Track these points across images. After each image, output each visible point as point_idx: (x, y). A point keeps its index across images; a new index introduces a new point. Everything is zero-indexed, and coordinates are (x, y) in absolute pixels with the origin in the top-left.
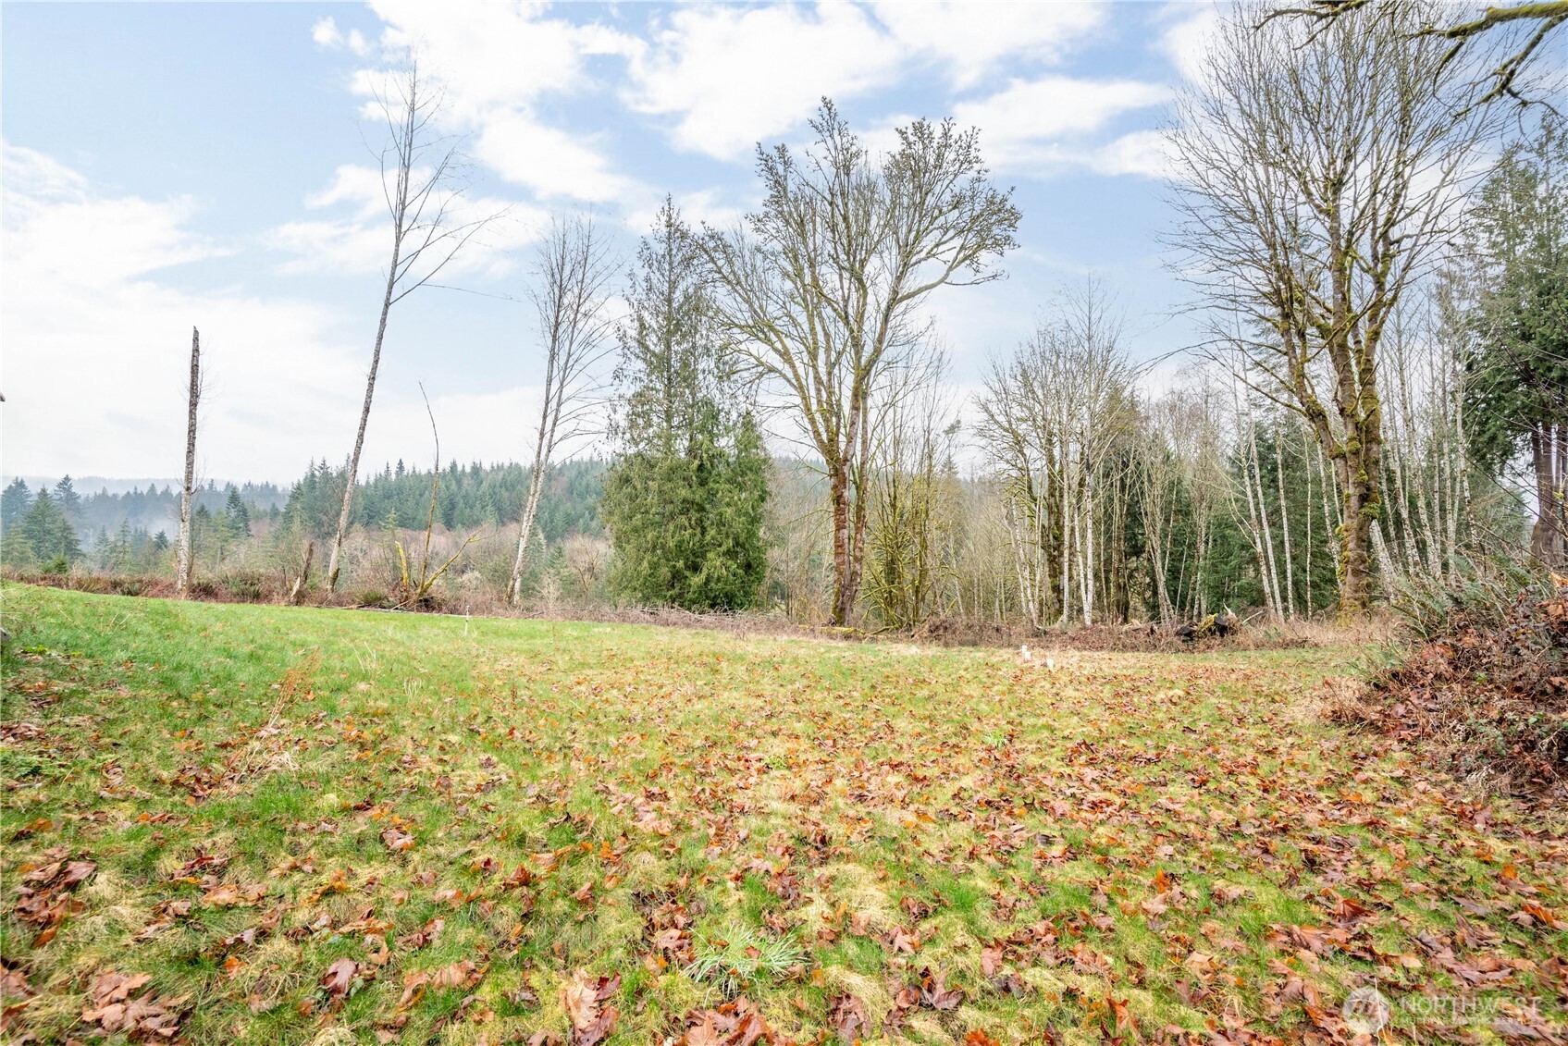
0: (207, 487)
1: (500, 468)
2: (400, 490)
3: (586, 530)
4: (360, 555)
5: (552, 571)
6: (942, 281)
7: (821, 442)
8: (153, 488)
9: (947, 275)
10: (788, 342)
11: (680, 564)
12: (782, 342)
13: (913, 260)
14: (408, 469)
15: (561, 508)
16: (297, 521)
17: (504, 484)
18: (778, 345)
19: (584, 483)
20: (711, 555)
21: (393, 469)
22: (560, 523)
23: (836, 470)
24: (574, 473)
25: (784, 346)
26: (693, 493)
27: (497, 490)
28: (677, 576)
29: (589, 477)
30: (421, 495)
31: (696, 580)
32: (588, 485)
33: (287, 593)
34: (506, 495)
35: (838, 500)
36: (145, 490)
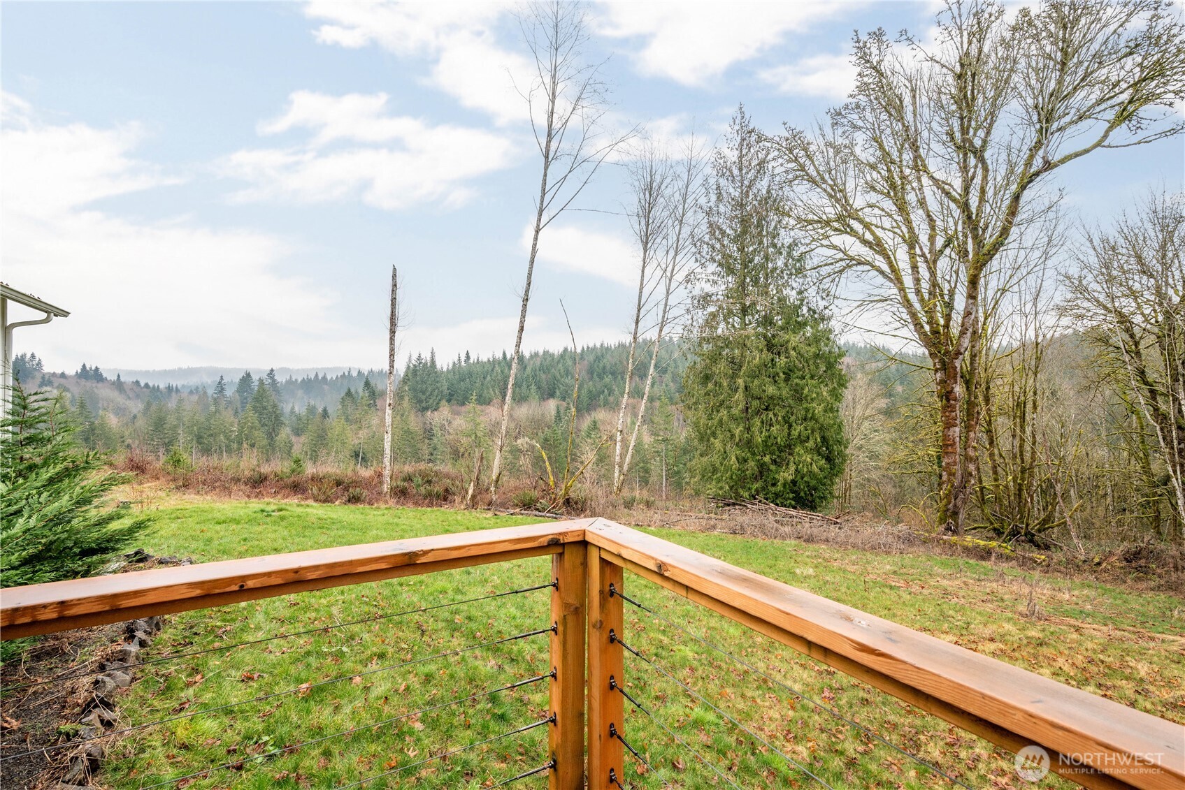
0: (347, 374)
1: (536, 354)
2: (470, 375)
3: (606, 404)
4: (446, 424)
5: (589, 440)
6: (1098, 145)
7: (925, 334)
8: (317, 375)
9: (1106, 136)
10: (879, 232)
11: (767, 459)
12: (873, 233)
13: (1055, 126)
14: (473, 359)
15: (585, 386)
16: (406, 399)
17: (542, 368)
18: (868, 236)
19: (601, 365)
20: (798, 449)
21: (463, 358)
22: (586, 399)
23: (943, 363)
24: (592, 358)
25: (876, 237)
26: (779, 389)
27: (537, 373)
28: (762, 470)
29: (605, 361)
30: (484, 378)
31: (787, 475)
32: (604, 368)
33: (464, 498)
34: (543, 376)
35: (947, 396)
36: (312, 376)
